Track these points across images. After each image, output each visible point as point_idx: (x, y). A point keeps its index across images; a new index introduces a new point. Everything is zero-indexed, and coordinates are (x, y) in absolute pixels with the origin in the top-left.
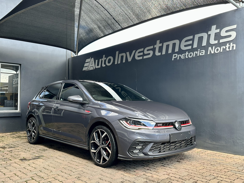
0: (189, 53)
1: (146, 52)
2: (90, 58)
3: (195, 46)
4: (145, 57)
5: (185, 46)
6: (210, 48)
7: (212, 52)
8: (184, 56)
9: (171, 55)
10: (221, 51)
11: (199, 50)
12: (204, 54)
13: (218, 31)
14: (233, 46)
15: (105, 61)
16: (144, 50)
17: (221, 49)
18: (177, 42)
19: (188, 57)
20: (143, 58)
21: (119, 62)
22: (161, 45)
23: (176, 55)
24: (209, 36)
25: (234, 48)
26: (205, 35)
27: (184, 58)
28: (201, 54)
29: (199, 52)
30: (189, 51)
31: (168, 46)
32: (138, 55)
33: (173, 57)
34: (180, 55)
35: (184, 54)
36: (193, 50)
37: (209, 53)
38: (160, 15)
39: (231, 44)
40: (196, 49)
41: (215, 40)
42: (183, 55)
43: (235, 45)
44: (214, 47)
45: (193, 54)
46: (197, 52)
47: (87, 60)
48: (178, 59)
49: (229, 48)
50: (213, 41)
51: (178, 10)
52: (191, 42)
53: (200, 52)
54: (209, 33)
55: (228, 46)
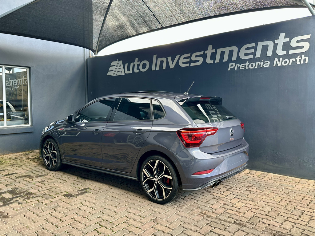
0: (250, 63)
1: (193, 58)
2: (118, 60)
3: (258, 55)
4: (192, 64)
5: (245, 55)
6: (276, 60)
7: (279, 65)
8: (244, 66)
9: (227, 64)
10: (290, 64)
11: (263, 60)
12: (268, 66)
13: (287, 40)
14: (305, 60)
15: (138, 65)
16: (191, 55)
17: (290, 62)
18: (235, 49)
19: (248, 68)
20: (190, 65)
21: (158, 68)
22: (214, 51)
23: (234, 64)
24: (276, 45)
25: (307, 62)
26: (271, 44)
27: (243, 68)
28: (266, 65)
29: (262, 63)
30: (250, 61)
31: (223, 53)
32: (182, 62)
33: (230, 67)
34: (239, 65)
35: (244, 64)
36: (255, 60)
37: (274, 65)
38: (214, 15)
39: (303, 56)
40: (259, 60)
41: (283, 50)
42: (242, 65)
43: (307, 58)
44: (281, 59)
45: (255, 65)
46: (260, 63)
47: (113, 63)
48: (236, 69)
49: (300, 61)
50: (280, 52)
51: (238, 10)
52: (252, 51)
53: (264, 63)
54: (276, 41)
55: (298, 58)
